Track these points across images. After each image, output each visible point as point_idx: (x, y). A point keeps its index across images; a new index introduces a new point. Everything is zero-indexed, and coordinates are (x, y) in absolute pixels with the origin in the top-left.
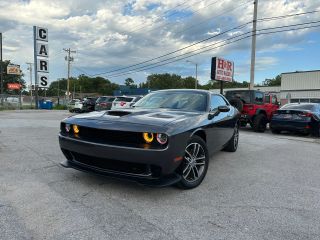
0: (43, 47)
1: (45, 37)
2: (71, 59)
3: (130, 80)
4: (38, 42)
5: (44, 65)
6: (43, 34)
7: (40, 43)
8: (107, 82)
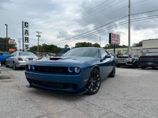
0: (27, 31)
1: (27, 26)
2: (39, 36)
3: (67, 46)
4: (24, 28)
5: (27, 39)
6: (27, 25)
7: (25, 29)
8: (56, 47)
